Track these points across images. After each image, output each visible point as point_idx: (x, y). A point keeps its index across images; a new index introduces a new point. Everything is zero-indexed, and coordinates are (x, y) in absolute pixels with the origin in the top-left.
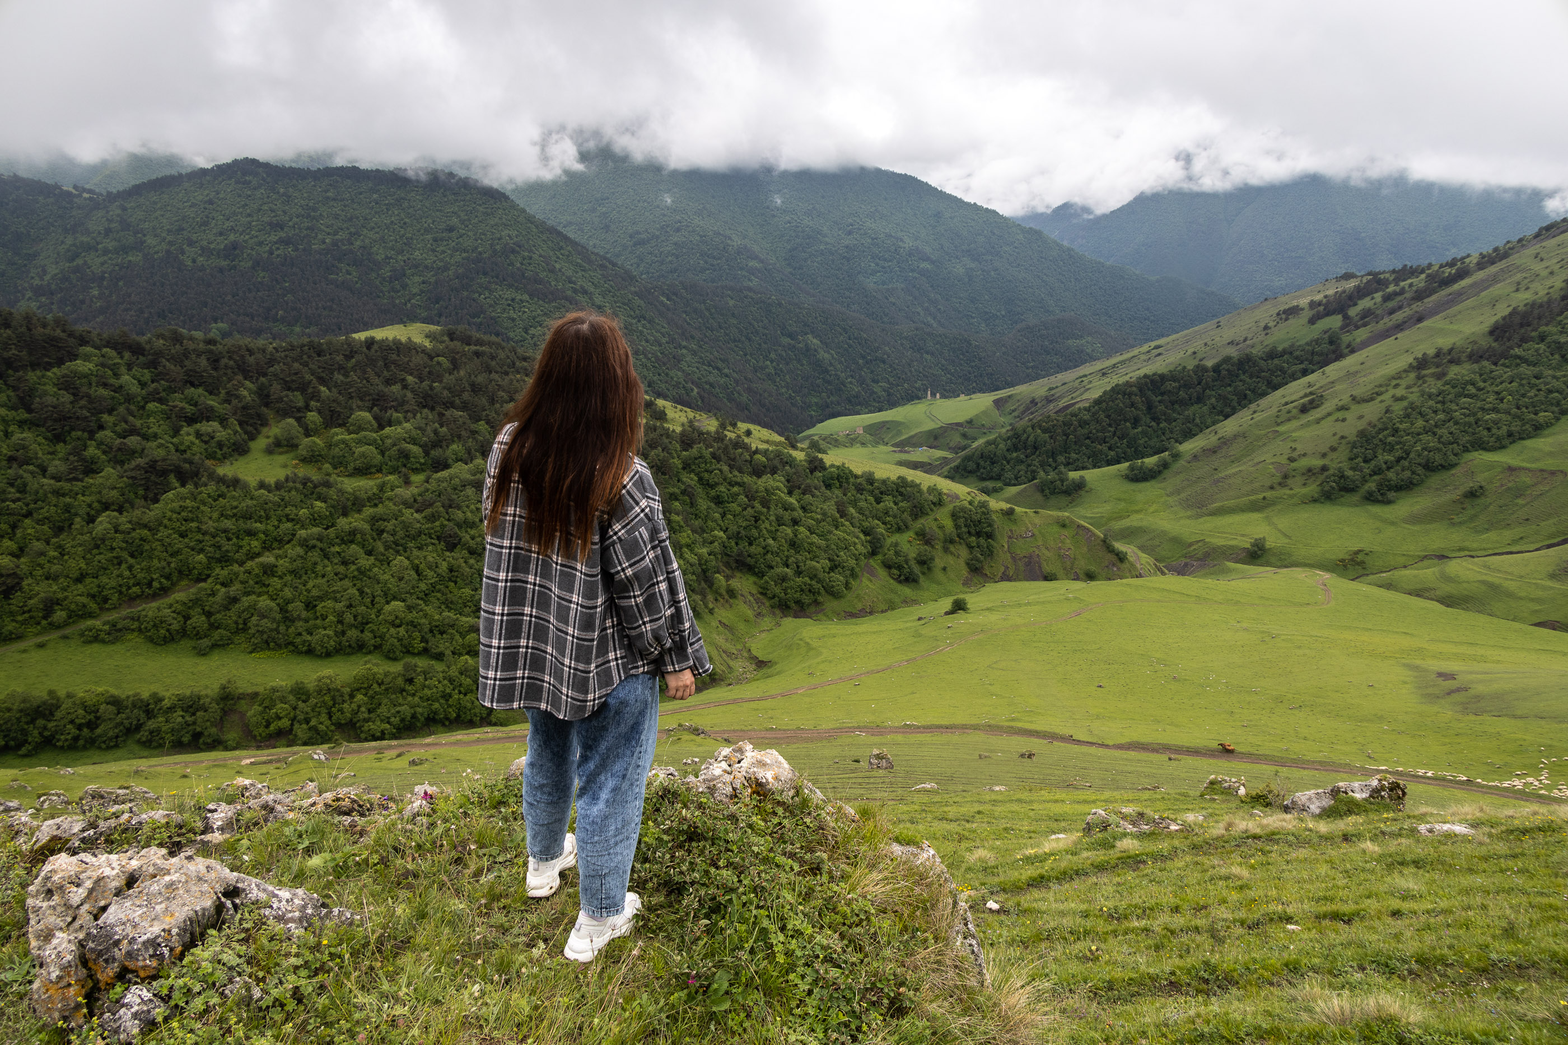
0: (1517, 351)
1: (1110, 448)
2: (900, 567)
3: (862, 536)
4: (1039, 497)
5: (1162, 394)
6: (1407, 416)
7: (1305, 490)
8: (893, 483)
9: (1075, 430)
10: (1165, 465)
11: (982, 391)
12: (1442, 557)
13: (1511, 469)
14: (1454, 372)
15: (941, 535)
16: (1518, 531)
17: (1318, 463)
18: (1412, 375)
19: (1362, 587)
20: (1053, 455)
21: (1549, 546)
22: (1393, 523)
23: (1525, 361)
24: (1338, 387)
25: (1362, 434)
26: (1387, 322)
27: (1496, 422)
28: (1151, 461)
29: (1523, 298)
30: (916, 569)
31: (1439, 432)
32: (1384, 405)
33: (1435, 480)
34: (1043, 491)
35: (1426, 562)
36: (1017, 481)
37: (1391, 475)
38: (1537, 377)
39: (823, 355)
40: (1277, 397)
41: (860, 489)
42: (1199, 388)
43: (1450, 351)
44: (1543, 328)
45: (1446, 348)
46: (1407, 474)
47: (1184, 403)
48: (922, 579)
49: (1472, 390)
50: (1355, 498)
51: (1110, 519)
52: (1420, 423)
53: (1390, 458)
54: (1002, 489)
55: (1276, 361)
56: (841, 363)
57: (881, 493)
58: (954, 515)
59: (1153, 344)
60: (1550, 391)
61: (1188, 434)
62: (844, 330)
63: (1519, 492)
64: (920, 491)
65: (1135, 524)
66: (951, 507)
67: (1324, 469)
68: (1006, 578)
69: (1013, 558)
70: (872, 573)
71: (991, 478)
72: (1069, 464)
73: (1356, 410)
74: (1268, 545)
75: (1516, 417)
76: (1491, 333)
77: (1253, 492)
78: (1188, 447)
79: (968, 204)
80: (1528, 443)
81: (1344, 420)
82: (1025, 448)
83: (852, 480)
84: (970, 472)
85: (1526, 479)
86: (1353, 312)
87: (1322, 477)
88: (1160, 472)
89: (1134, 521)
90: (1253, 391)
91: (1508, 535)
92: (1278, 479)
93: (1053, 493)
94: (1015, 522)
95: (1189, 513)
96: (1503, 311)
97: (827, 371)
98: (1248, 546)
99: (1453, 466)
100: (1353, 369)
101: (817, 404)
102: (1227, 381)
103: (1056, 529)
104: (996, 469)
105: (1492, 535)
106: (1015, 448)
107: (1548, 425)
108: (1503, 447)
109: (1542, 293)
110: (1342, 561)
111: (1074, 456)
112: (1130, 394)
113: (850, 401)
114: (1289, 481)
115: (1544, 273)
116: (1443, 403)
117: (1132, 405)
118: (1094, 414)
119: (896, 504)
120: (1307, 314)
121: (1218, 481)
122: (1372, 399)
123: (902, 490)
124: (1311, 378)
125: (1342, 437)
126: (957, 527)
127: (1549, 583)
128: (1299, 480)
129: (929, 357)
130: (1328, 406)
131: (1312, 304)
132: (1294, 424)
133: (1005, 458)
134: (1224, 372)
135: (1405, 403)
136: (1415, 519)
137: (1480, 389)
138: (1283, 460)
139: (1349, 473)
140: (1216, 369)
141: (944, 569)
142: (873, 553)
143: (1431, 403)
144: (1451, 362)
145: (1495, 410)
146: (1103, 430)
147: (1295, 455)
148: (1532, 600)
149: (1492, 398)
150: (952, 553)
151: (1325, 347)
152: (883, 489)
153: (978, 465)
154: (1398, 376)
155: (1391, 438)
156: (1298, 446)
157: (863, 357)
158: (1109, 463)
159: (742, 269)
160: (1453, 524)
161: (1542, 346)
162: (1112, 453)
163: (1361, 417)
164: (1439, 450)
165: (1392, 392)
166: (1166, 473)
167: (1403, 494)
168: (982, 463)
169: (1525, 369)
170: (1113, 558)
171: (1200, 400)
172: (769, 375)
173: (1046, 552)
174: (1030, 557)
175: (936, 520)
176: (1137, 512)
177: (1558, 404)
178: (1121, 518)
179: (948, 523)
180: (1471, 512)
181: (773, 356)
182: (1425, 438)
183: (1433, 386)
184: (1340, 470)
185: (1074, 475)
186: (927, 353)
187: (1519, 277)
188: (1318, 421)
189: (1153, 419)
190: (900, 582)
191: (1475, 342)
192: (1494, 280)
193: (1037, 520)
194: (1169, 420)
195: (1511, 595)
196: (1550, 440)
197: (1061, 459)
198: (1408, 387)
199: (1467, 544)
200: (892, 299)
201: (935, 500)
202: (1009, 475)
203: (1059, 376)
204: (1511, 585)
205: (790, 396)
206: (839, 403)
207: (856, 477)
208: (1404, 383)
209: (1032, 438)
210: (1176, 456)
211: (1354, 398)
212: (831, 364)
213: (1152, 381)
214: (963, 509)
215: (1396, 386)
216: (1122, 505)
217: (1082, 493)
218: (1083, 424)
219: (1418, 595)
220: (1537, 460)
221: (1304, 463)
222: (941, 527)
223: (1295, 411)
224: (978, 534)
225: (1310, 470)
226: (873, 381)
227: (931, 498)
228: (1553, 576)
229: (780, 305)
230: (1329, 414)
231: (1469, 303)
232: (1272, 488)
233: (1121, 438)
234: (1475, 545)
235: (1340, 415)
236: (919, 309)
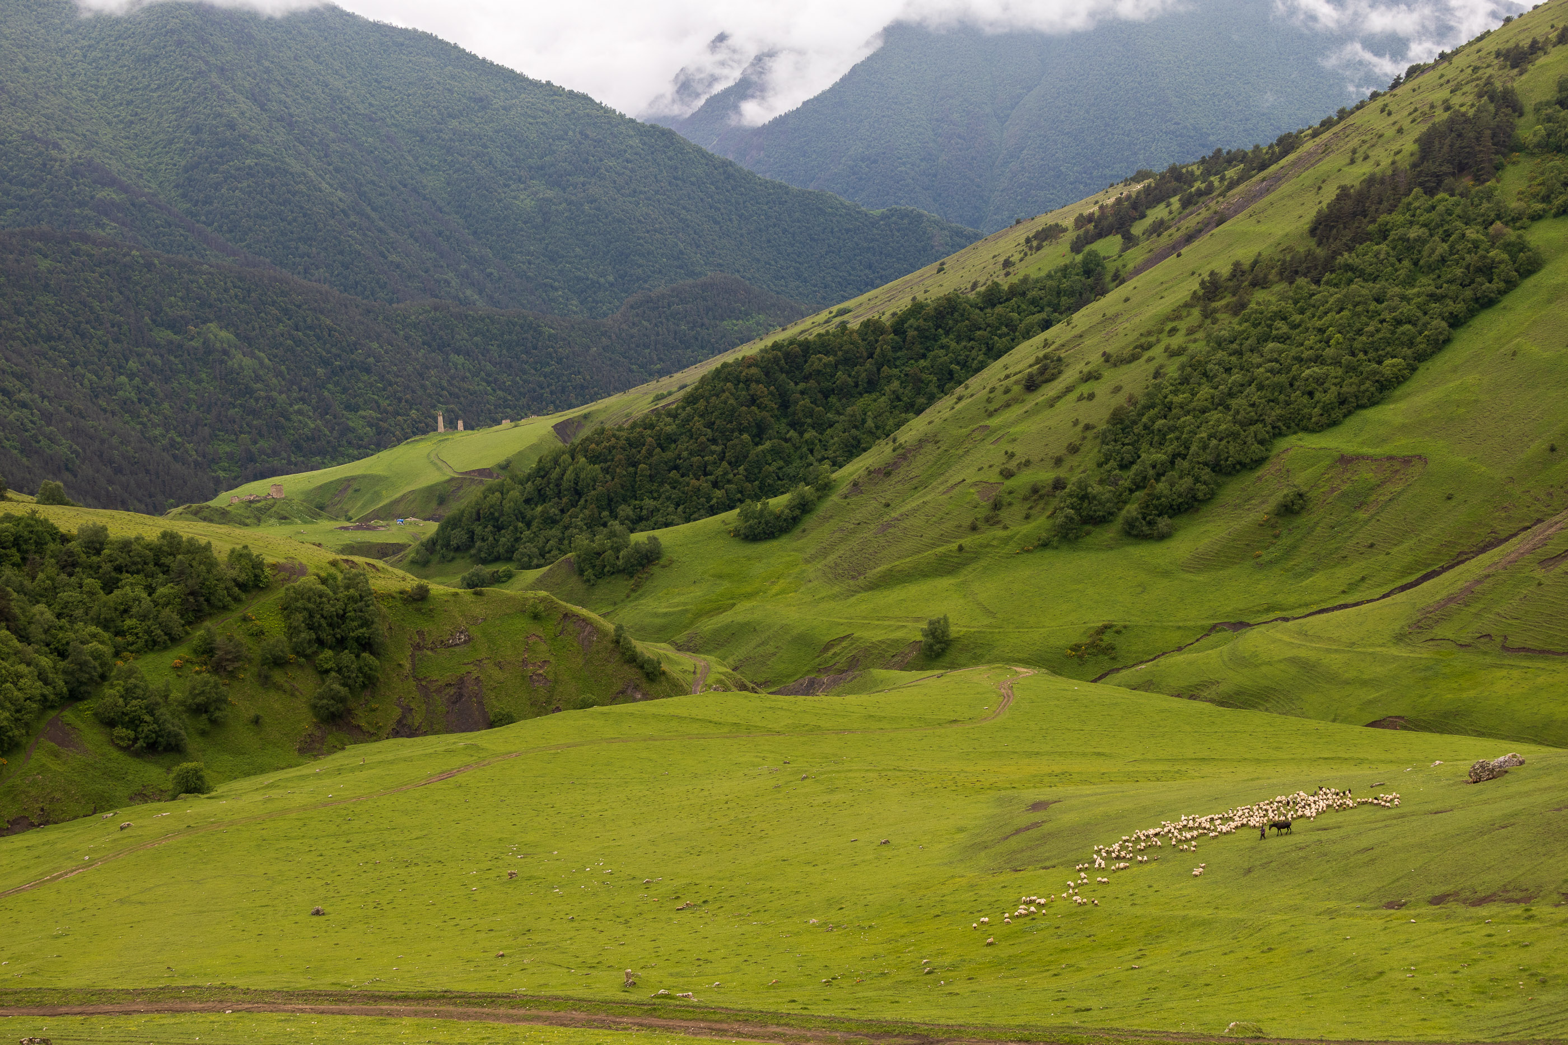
0: (1346, 257)
1: (715, 485)
2: (134, 723)
3: (45, 662)
4: (574, 582)
5: (806, 378)
6: (1185, 381)
7: (1027, 528)
8: (148, 547)
9: (650, 454)
10: (804, 508)
12: (1240, 626)
13: (1345, 460)
14: (1258, 298)
15: (255, 650)
16: (1356, 568)
17: (1046, 476)
18: (1196, 312)
19: (1104, 690)
20: (610, 504)
21: (1403, 588)
22: (1166, 574)
23: (1361, 274)
24: (1088, 342)
25: (1117, 418)
26: (1174, 234)
27: (1320, 381)
28: (779, 503)
29: (1356, 175)
30: (175, 723)
31: (1234, 403)
32: (1152, 367)
33: (1233, 490)
34: (581, 572)
35: (1214, 637)
36: (544, 556)
37: (1162, 487)
38: (1378, 300)
39: (241, 361)
40: (994, 373)
41: (69, 565)
42: (869, 364)
43: (1256, 262)
44: (1383, 218)
45: (1246, 264)
46: (1187, 482)
47: (847, 394)
48: (193, 743)
49: (1283, 328)
50: (1109, 533)
51: (699, 615)
52: (1205, 391)
53: (1160, 457)
55: (999, 309)
56: (279, 374)
57: (119, 569)
58: (287, 609)
60: (1399, 322)
61: (854, 449)
63: (1359, 500)
64: (211, 564)
65: (740, 618)
66: (281, 593)
67: (1059, 485)
68: (404, 729)
69: (424, 691)
70: (65, 738)
72: (636, 523)
73: (1111, 377)
74: (954, 631)
75: (1350, 369)
76: (1313, 231)
77: (943, 539)
78: (855, 468)
79: (536, 84)
80: (1371, 413)
81: (1091, 397)
82: (559, 495)
85: (1367, 474)
86: (1138, 229)
87: (1055, 502)
88: (795, 520)
89: (741, 613)
90: (964, 365)
91: (1343, 575)
92: (983, 512)
93: (600, 575)
94: (430, 615)
95: (836, 589)
96: (1330, 194)
97: (249, 391)
98: (919, 637)
99: (1260, 462)
100: (1110, 312)
101: (230, 456)
102: (918, 348)
104: (505, 539)
105: (1319, 579)
106: (541, 496)
107: (1399, 380)
108: (1334, 424)
109: (1386, 162)
110: (1076, 648)
111: (649, 503)
112: (748, 381)
113: (299, 448)
114: (1003, 514)
115: (1390, 132)
116: (1240, 353)
117: (753, 401)
118: (688, 420)
119: (151, 590)
120: (1071, 235)
121: (889, 525)
122: (1134, 358)
123: (166, 560)
124: (1049, 334)
125: (1087, 427)
126: (292, 631)
127: (1394, 651)
128: (1019, 509)
129: (460, 359)
130: (1069, 376)
132: (1017, 410)
133: (521, 516)
134: (912, 333)
135: (1183, 359)
136: (1202, 563)
137: (1294, 327)
138: (993, 476)
139: (1095, 489)
140: (899, 327)
141: (256, 721)
142: (74, 696)
143: (1220, 354)
144: (1254, 284)
145: (1318, 360)
146: (701, 451)
147: (1012, 465)
148: (1364, 683)
149: (1312, 339)
150: (279, 688)
151: (1076, 280)
152: (122, 559)
154: (1176, 315)
155: (1160, 422)
156: (1018, 449)
157: (325, 363)
158: (713, 511)
159: (81, 204)
160: (1261, 566)
161: (1383, 247)
162: (718, 493)
163: (1118, 389)
164: (1235, 436)
165: (1166, 341)
166: (809, 521)
167: (1176, 521)
169: (1360, 288)
170: (631, 673)
171: (872, 385)
173: (497, 674)
174: (461, 681)
175: (245, 619)
176: (749, 596)
177: (1411, 344)
178: (719, 610)
179: (274, 626)
180: (1286, 541)
182: (1214, 416)
183: (1227, 324)
184: (1082, 485)
185: (639, 537)
186: (458, 352)
187: (1355, 142)
188: (1052, 403)
189: (793, 425)
190: (137, 754)
191: (1289, 249)
192: (1326, 150)
193: (478, 609)
194: (821, 426)
195: (1332, 679)
196: (1402, 405)
197: (625, 510)
198: (1190, 332)
199: (1280, 598)
200: (393, 257)
201: (242, 578)
202: (527, 548)
204: (1335, 661)
206: (275, 453)
208: (1183, 325)
209: (569, 474)
210: (825, 488)
211: (1107, 357)
212: (258, 378)
213: (787, 355)
214: (301, 594)
215: (1173, 331)
216: (726, 584)
217: (655, 569)
218: (665, 441)
219: (1192, 697)
220: (1384, 441)
221: (1025, 479)
222: (259, 634)
223: (1016, 389)
224: (341, 644)
225: (1035, 490)
226: (349, 408)
227: (233, 573)
228: (1399, 638)
229: (149, 266)
230: (1069, 390)
231: (1285, 188)
232: (974, 528)
233: (734, 464)
234: (1292, 600)
235: (1085, 389)
236: (450, 275)
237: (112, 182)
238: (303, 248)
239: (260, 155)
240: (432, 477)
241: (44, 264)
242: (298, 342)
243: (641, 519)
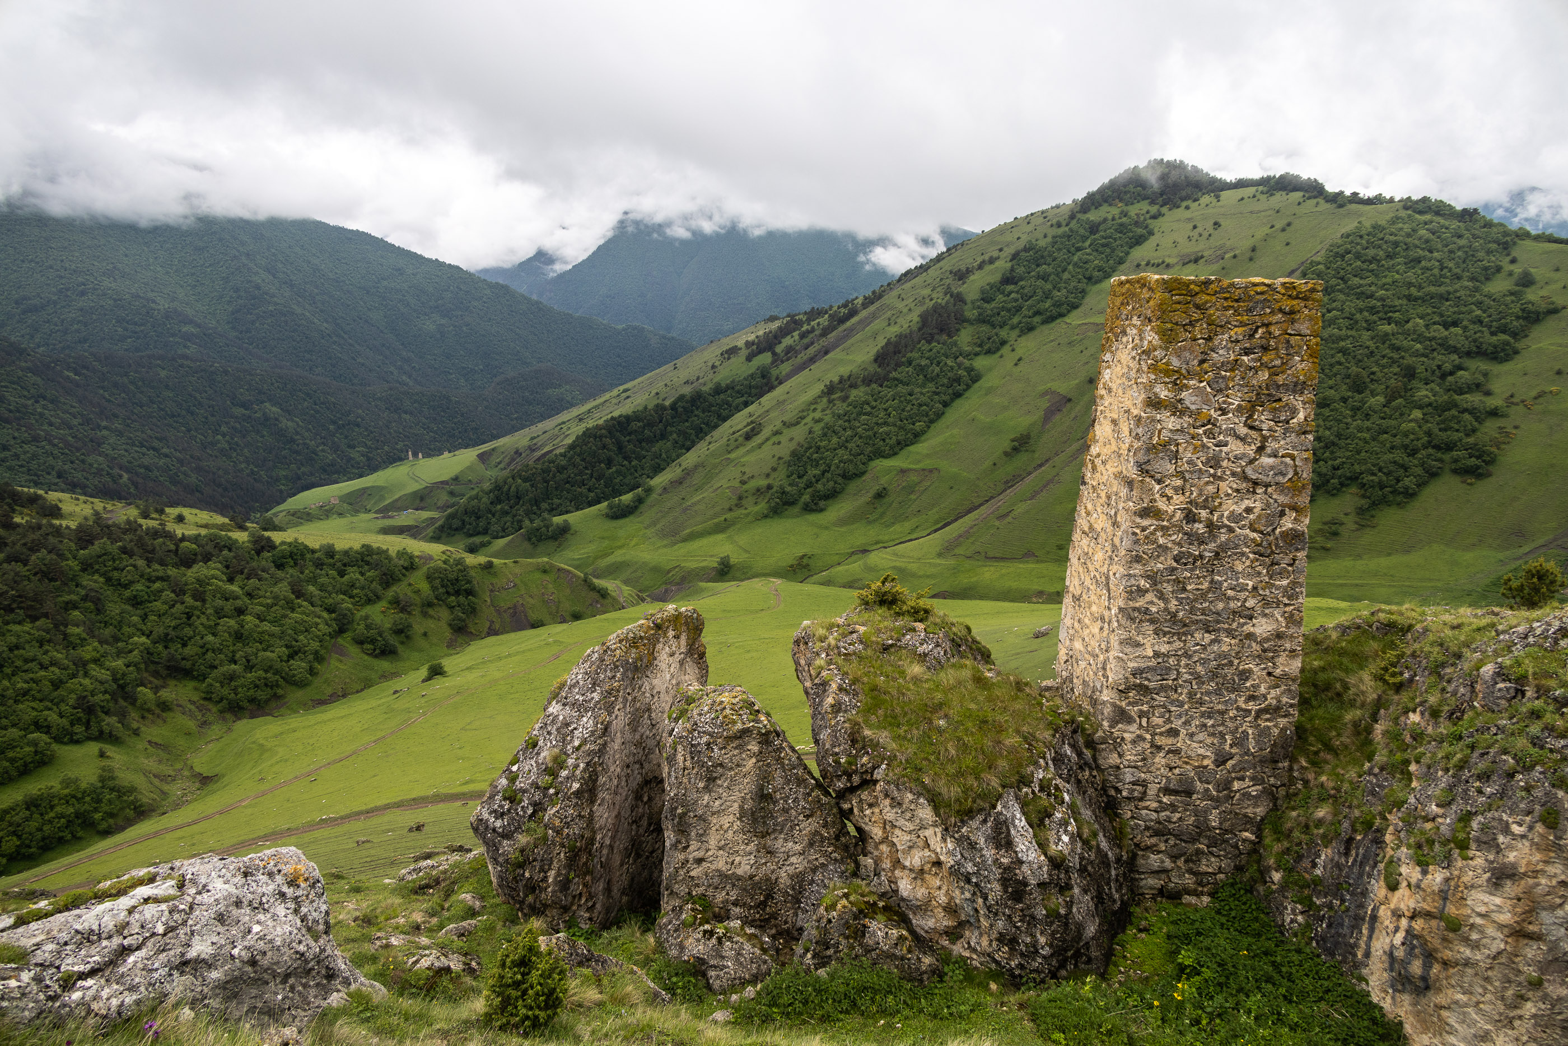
0: (894, 374)
1: (589, 490)
2: (373, 641)
3: (325, 615)
4: (526, 545)
5: (630, 434)
6: (825, 435)
7: (757, 508)
8: (357, 552)
9: (554, 476)
10: (640, 501)
11: (467, 447)
12: (865, 551)
13: (903, 471)
14: (854, 394)
15: (417, 600)
16: (914, 522)
17: (763, 483)
18: (825, 400)
19: (807, 588)
20: (536, 502)
21: (936, 531)
22: (826, 528)
23: (901, 382)
24: (772, 415)
25: (794, 454)
26: (803, 357)
27: (888, 434)
28: (627, 498)
29: (894, 330)
30: (393, 640)
31: (849, 445)
32: (807, 427)
33: (852, 486)
34: (530, 539)
35: (854, 557)
36: (504, 533)
37: (819, 486)
38: (911, 395)
39: (287, 424)
40: (725, 429)
41: (319, 565)
42: (661, 426)
43: (850, 376)
44: (909, 355)
45: (846, 375)
46: (831, 484)
47: (651, 441)
48: (400, 648)
49: (868, 409)
50: (796, 509)
51: (596, 558)
52: (835, 440)
53: (817, 472)
54: (490, 543)
55: (722, 396)
56: (309, 430)
57: (345, 565)
58: (429, 578)
59: (622, 388)
60: (920, 405)
61: (658, 470)
62: (308, 394)
63: (910, 489)
64: (389, 558)
65: (619, 559)
66: (425, 569)
67: (769, 487)
68: (492, 632)
69: (498, 612)
70: (342, 652)
71: (478, 533)
72: (554, 511)
73: (788, 433)
74: (733, 561)
75: (901, 428)
76: (876, 360)
77: (716, 515)
78: (659, 481)
79: (429, 260)
80: (911, 448)
81: (779, 443)
82: (508, 499)
83: (308, 556)
84: (456, 529)
85: (914, 478)
86: (779, 349)
87: (768, 495)
88: (636, 507)
89: (618, 556)
90: (707, 424)
91: (908, 525)
92: (734, 502)
93: (540, 540)
94: (495, 574)
95: (665, 542)
96: (881, 342)
97: (293, 441)
98: (716, 565)
99: (863, 473)
100: (781, 399)
102: (684, 417)
103: (538, 575)
104: (482, 523)
105: (897, 527)
106: (498, 500)
107: (923, 432)
108: (896, 454)
109: (906, 326)
110: (792, 566)
111: (556, 501)
112: (601, 437)
113: (325, 471)
114: (744, 502)
115: (905, 310)
116: (849, 421)
117: (604, 447)
118: (570, 459)
119: (362, 574)
120: (744, 353)
121: (686, 509)
122: (798, 423)
123: (368, 558)
124: (751, 408)
125: (780, 458)
126: (434, 589)
127: (938, 561)
128: (751, 500)
129: (407, 417)
130: (766, 432)
131: (748, 344)
132: (742, 450)
133: (490, 511)
134: (680, 410)
135: (822, 424)
136: (842, 522)
137: (873, 408)
138: (737, 484)
139: (788, 489)
140: (673, 407)
141: (425, 634)
142: (341, 631)
143: (840, 422)
144: (851, 386)
145: (885, 423)
146: (581, 473)
147: (745, 478)
148: (928, 577)
149: (882, 414)
150: (432, 617)
151: (759, 380)
152: (346, 560)
153: (463, 521)
154: (815, 401)
155: (815, 456)
156: (746, 469)
157: (334, 423)
158: (590, 504)
159: (173, 335)
160: (870, 523)
161: (910, 369)
162: (592, 494)
163: (791, 439)
164: (851, 461)
165: (812, 415)
166: (643, 508)
167: (830, 502)
168: (467, 519)
169: (902, 389)
170: (595, 595)
171: (663, 436)
172: (222, 450)
173: (530, 600)
174: (515, 607)
175: (410, 585)
176: (620, 547)
177: (927, 415)
178: (606, 555)
179: (424, 587)
180: (880, 510)
181: (224, 429)
182: (840, 452)
183: (841, 407)
184: (781, 487)
185: (558, 520)
186: (406, 413)
187: (889, 314)
188: (760, 446)
189: (625, 458)
190: (376, 657)
191: (865, 369)
192: (874, 316)
193: (517, 570)
194: (639, 458)
195: (913, 575)
196: (925, 444)
197: (544, 506)
198: (823, 410)
199: (880, 537)
200: (360, 360)
201: (406, 564)
202: (495, 528)
203: (540, 425)
204: (913, 567)
205: (252, 472)
206: (312, 474)
207: (313, 551)
208: (819, 407)
209: (513, 488)
210: (649, 491)
211: (784, 423)
212: (297, 433)
213: (619, 423)
214: (437, 570)
215: (815, 410)
216: (606, 543)
217: (568, 536)
218: (561, 469)
219: (850, 587)
220: (920, 462)
221: (753, 484)
222: (417, 592)
223: (741, 439)
224: (457, 593)
225: (758, 490)
226: (349, 446)
227: (402, 562)
228: (940, 555)
229: (226, 372)
230: (767, 439)
231: (858, 337)
232: (730, 510)
233: (598, 479)
234: (886, 538)
235: (775, 439)
236: (392, 369)
237: (191, 322)
238: (308, 356)
239: (276, 304)
240: (414, 487)
241: (163, 374)
242: (317, 412)
243: (552, 509)
